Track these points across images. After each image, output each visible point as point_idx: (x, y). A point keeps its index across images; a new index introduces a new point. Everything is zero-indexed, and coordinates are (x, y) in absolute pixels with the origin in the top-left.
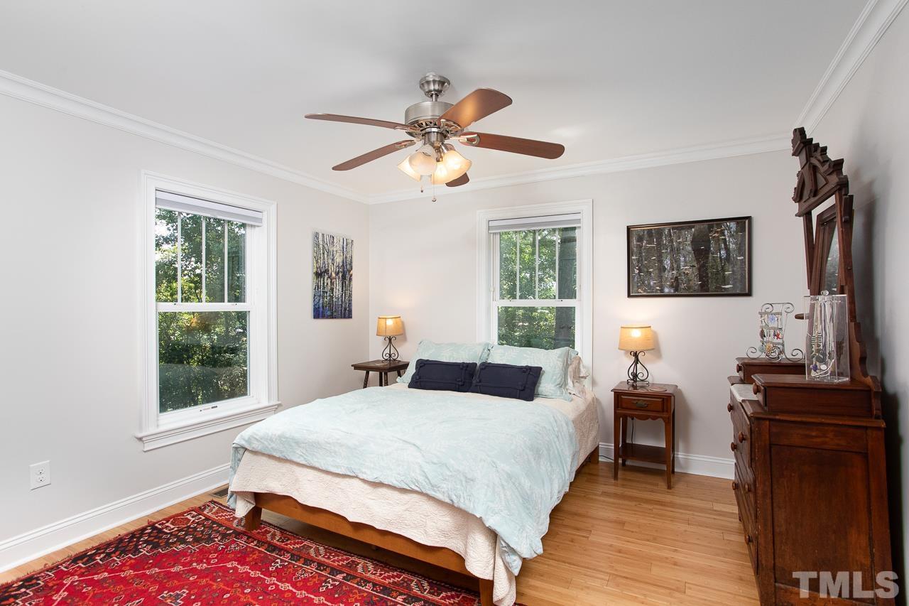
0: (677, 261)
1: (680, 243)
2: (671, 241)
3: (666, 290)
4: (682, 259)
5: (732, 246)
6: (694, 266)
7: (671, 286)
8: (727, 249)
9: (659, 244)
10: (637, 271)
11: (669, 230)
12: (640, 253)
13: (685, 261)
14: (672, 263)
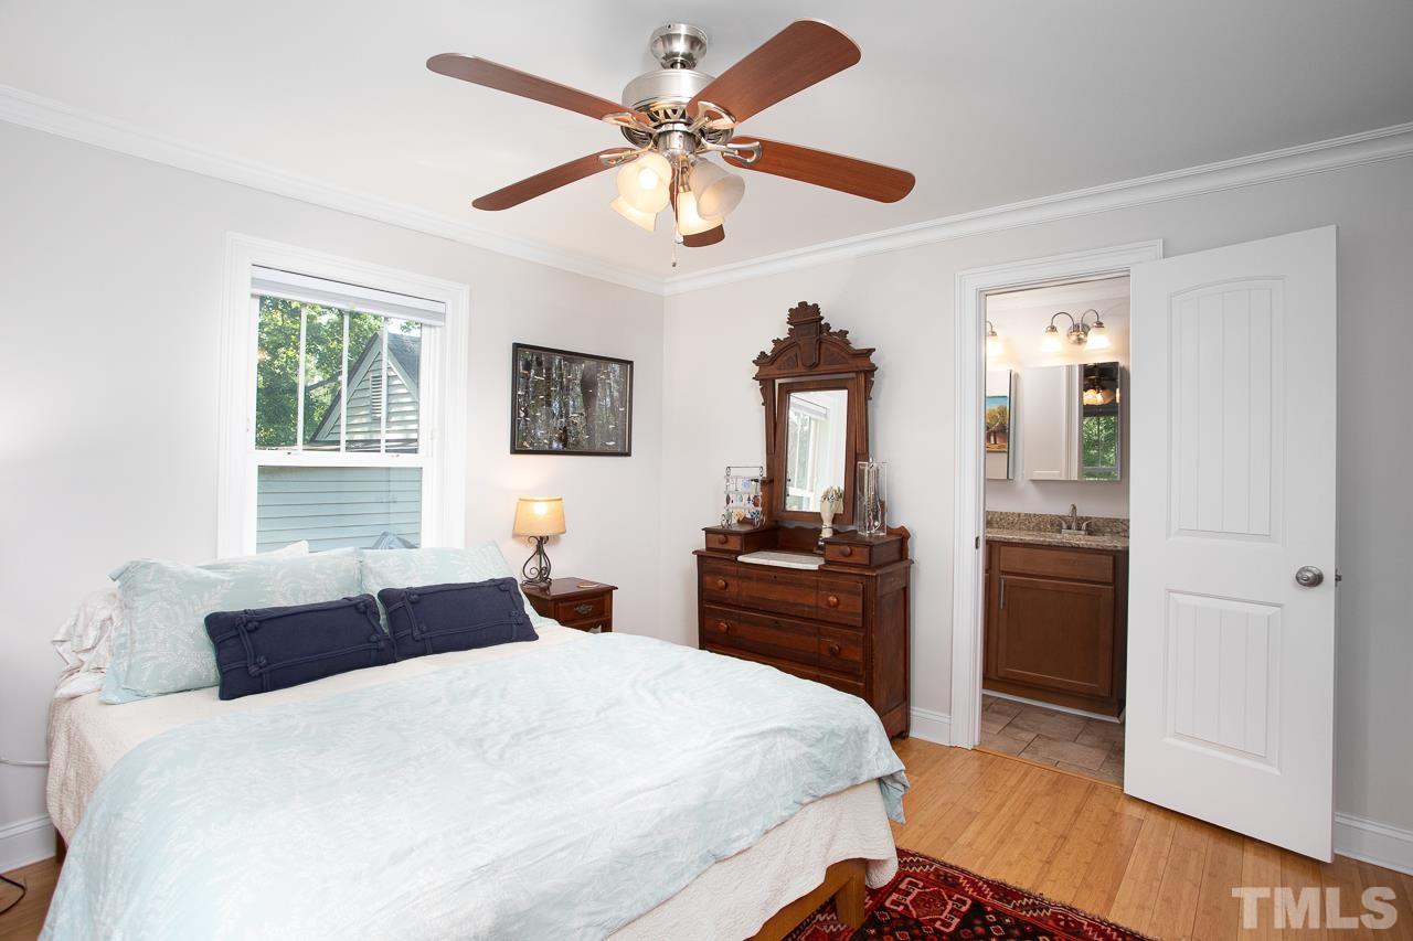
0: (566, 405)
1: (569, 380)
2: (561, 376)
3: (555, 445)
4: (571, 403)
5: (616, 394)
6: (582, 414)
7: (560, 439)
8: (611, 396)
9: (549, 377)
10: (522, 414)
11: (560, 362)
12: (527, 388)
13: (574, 406)
14: (560, 408)
